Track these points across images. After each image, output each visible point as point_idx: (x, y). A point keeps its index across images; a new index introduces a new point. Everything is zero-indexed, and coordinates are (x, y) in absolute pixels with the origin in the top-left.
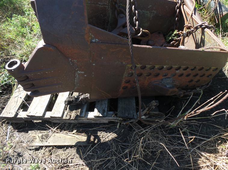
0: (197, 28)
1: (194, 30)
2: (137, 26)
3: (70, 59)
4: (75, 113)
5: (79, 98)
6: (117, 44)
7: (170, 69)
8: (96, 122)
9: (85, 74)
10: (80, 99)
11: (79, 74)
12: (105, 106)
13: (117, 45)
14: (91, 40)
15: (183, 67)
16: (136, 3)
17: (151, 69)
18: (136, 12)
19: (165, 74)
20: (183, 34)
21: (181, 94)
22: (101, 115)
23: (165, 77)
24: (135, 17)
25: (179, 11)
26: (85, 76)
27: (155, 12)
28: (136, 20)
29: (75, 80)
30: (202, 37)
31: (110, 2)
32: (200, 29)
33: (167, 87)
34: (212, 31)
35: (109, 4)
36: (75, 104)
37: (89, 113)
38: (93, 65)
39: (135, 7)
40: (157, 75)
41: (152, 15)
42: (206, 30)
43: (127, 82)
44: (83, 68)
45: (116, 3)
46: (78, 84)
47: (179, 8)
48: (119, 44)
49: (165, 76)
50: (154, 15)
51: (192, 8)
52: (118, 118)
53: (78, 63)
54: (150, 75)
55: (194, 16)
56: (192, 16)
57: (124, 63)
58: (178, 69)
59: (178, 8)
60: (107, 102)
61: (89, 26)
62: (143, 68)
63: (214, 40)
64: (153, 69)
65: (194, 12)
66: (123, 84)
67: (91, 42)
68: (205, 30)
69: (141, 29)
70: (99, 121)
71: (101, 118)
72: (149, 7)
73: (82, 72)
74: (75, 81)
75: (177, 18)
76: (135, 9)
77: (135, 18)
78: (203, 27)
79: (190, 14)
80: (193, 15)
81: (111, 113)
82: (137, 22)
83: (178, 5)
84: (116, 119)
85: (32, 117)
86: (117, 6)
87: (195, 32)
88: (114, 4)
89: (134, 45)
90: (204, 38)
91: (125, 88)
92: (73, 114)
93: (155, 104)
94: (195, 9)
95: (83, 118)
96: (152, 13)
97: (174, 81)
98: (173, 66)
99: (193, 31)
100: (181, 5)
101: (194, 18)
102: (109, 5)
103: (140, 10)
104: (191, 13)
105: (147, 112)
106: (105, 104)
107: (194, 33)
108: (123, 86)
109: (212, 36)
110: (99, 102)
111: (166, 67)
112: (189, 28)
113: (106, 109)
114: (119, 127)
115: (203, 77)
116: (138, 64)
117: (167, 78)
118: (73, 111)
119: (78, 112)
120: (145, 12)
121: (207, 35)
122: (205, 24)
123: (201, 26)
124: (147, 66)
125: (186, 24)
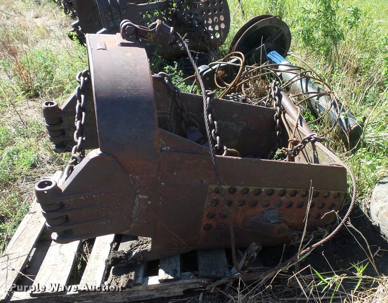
0: (304, 142)
1: (302, 145)
2: (218, 142)
3: (131, 175)
4: (126, 279)
5: (132, 254)
6: (194, 153)
7: (271, 193)
8: (162, 295)
9: (149, 199)
10: (134, 254)
11: (140, 200)
12: (177, 264)
13: (195, 155)
14: (161, 147)
15: (289, 190)
16: (213, 110)
17: (244, 194)
18: (215, 122)
19: (265, 204)
20: (287, 151)
21: (296, 235)
22: (170, 277)
23: (267, 208)
24: (214, 130)
25: (279, 121)
26: (149, 203)
27: (244, 123)
28: (216, 135)
29: (133, 209)
30: (314, 155)
31: (173, 109)
32: (310, 143)
33: (271, 222)
34: (325, 145)
35: (172, 112)
36: (124, 265)
37: (149, 277)
38: (161, 185)
39: (212, 117)
40: (254, 205)
41: (241, 129)
42: (317, 143)
43: (211, 216)
44: (147, 189)
45: (182, 110)
46: (137, 219)
47: (279, 117)
48: (197, 154)
49: (267, 206)
50: (243, 128)
51: (297, 117)
52: (200, 280)
53: (141, 182)
54: (243, 204)
55: (300, 127)
56: (297, 127)
57: (205, 182)
58: (283, 193)
59: (277, 118)
60: (179, 259)
61: (159, 130)
62: (233, 191)
63: (327, 155)
64: (247, 193)
65: (299, 121)
66: (205, 221)
67: (162, 151)
68: (315, 143)
69: (225, 148)
70: (167, 292)
71: (171, 283)
72: (234, 117)
73: (145, 197)
74: (134, 211)
75: (278, 132)
76: (213, 119)
77: (215, 132)
78: (312, 140)
79: (295, 125)
80: (299, 125)
81: (188, 273)
82: (218, 138)
83: (277, 113)
84: (196, 283)
85: (43, 297)
86: (184, 115)
87: (304, 147)
88: (179, 111)
89: (217, 156)
90: (317, 155)
91: (208, 228)
92: (123, 280)
93: (257, 248)
94: (300, 118)
95: (140, 288)
96: (240, 126)
97: (280, 215)
98: (274, 189)
99: (300, 146)
100: (280, 113)
101: (301, 130)
102: (171, 114)
103: (220, 121)
104: (296, 123)
105: (245, 264)
106: (176, 261)
107: (304, 150)
108: (205, 223)
109: (324, 150)
110: (165, 260)
111: (265, 190)
112: (295, 143)
113: (179, 269)
114: (202, 299)
115: (323, 208)
116: (225, 185)
117: (270, 209)
118: (122, 276)
119: (131, 276)
120: (229, 123)
121: (319, 150)
122: (314, 136)
123: (309, 138)
124: (238, 189)
125: (291, 137)
